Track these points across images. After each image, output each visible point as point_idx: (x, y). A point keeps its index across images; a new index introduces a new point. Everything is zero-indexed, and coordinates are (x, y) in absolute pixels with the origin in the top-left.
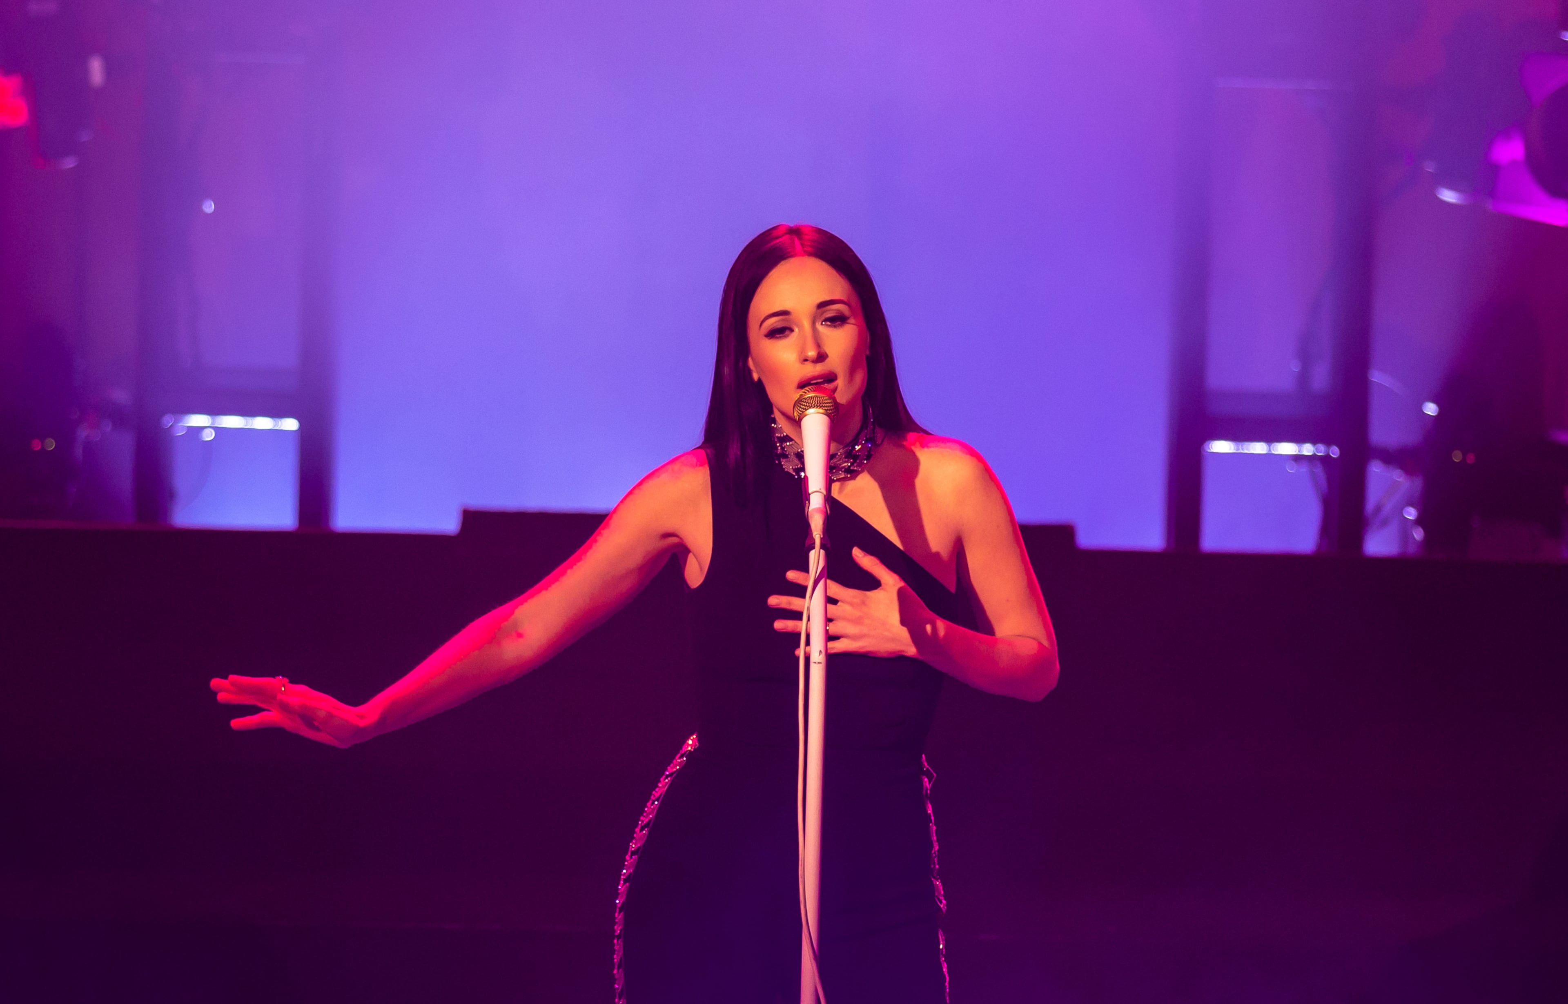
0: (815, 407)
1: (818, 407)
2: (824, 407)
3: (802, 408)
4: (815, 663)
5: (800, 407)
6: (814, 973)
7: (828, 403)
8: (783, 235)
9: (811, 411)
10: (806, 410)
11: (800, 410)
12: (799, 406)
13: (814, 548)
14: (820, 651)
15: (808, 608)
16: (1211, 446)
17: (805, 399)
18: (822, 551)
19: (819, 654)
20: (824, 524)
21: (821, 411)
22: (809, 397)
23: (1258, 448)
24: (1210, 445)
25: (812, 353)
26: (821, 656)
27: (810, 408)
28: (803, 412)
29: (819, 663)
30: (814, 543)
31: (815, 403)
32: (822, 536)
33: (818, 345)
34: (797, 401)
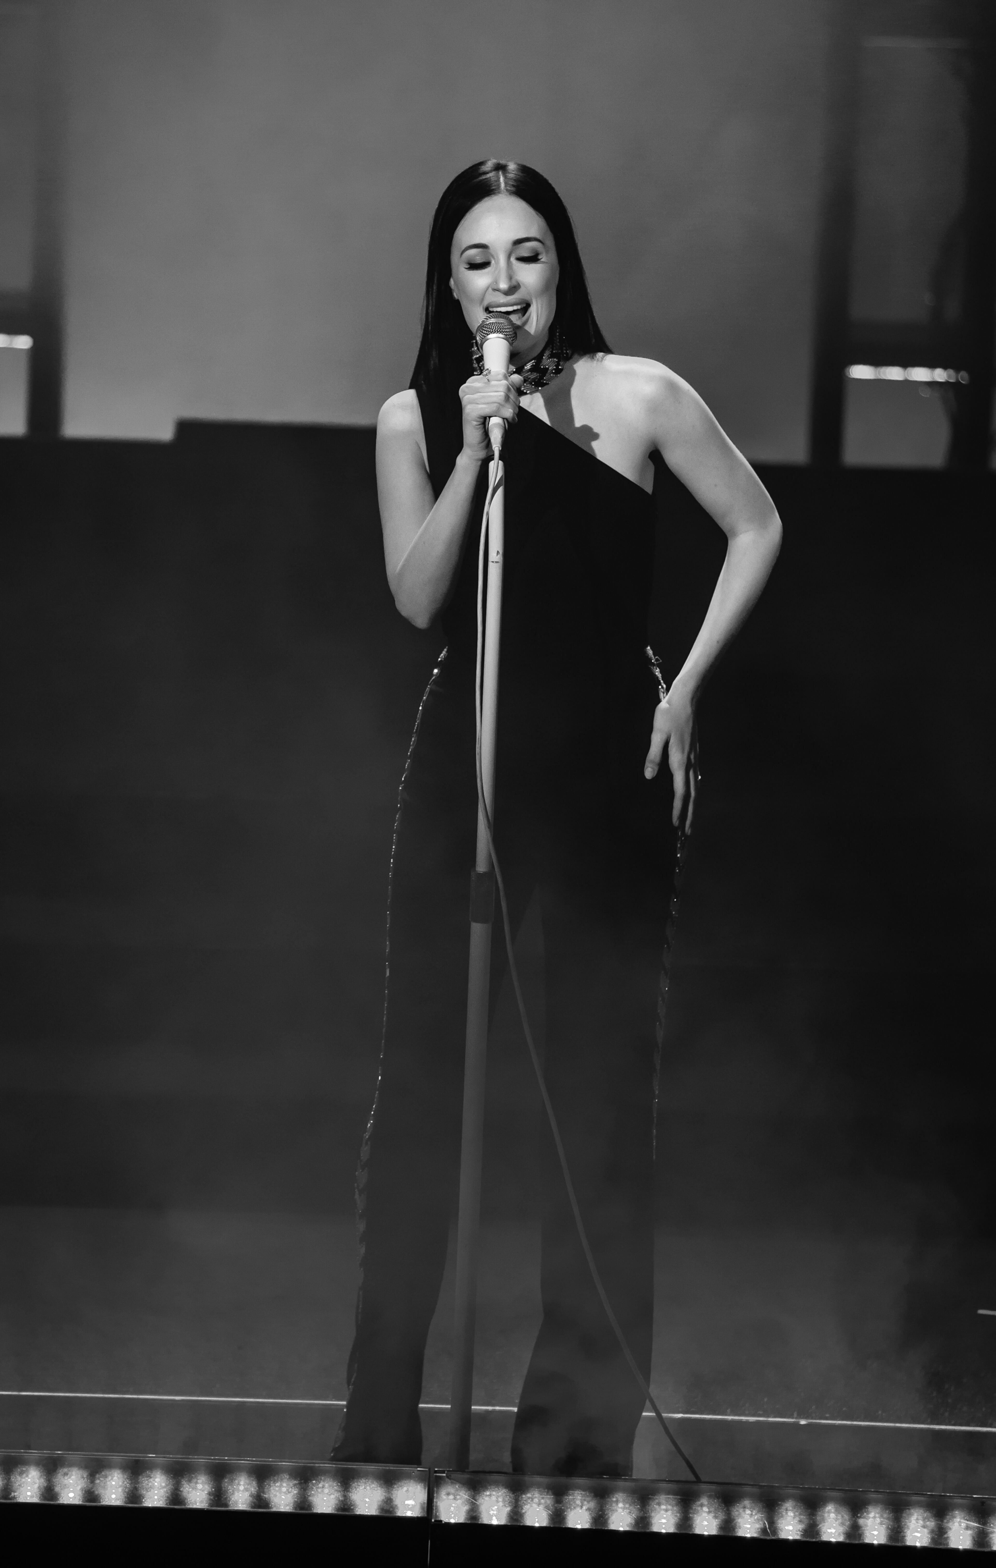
0: (495, 332)
1: (498, 332)
2: (503, 332)
3: (484, 333)
4: (493, 562)
5: (483, 332)
6: (488, 842)
7: (507, 329)
8: (491, 171)
9: (491, 336)
10: (488, 335)
11: (482, 335)
12: (481, 331)
13: (493, 459)
14: (498, 552)
15: (487, 513)
16: (852, 370)
17: (487, 325)
18: (500, 462)
19: (496, 554)
20: (502, 437)
21: (501, 335)
22: (490, 323)
23: (894, 373)
24: (850, 370)
25: (503, 285)
26: (498, 556)
27: (491, 333)
28: (485, 337)
29: (497, 562)
30: (493, 455)
31: (496, 329)
32: (500, 449)
33: (510, 278)
34: (479, 326)
